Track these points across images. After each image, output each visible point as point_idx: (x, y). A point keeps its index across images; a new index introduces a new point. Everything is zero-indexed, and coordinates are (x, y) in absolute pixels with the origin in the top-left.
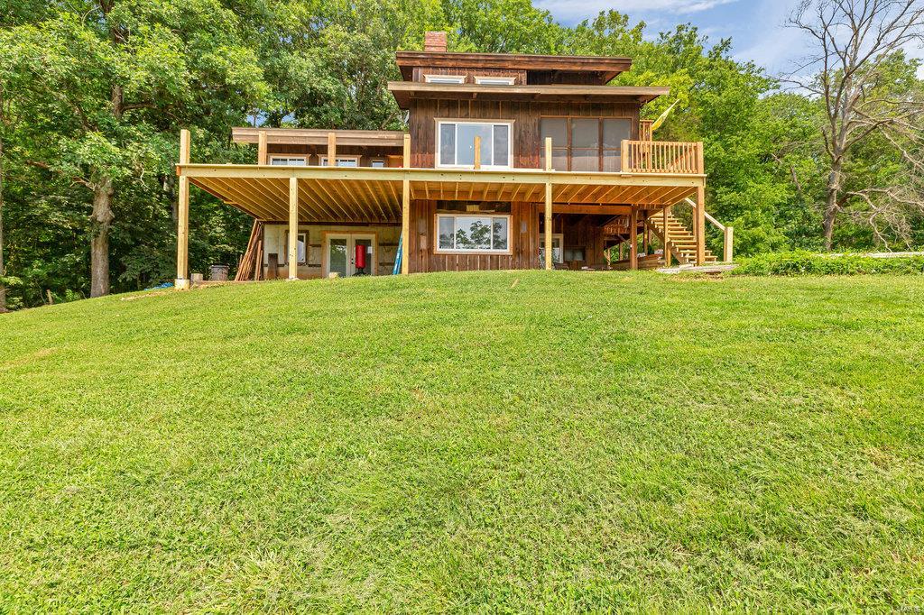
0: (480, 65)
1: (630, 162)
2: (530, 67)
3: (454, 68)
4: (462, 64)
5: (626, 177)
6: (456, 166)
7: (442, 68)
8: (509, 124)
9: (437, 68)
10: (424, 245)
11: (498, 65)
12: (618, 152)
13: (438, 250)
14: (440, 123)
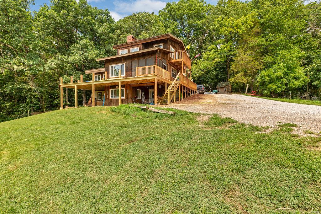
0: (131, 45)
1: (138, 74)
2: (143, 43)
3: (125, 47)
4: (127, 46)
5: (136, 78)
6: (114, 77)
7: (123, 48)
8: (124, 64)
9: (122, 48)
10: (108, 97)
11: (135, 44)
12: (135, 71)
13: (111, 98)
14: (110, 66)
